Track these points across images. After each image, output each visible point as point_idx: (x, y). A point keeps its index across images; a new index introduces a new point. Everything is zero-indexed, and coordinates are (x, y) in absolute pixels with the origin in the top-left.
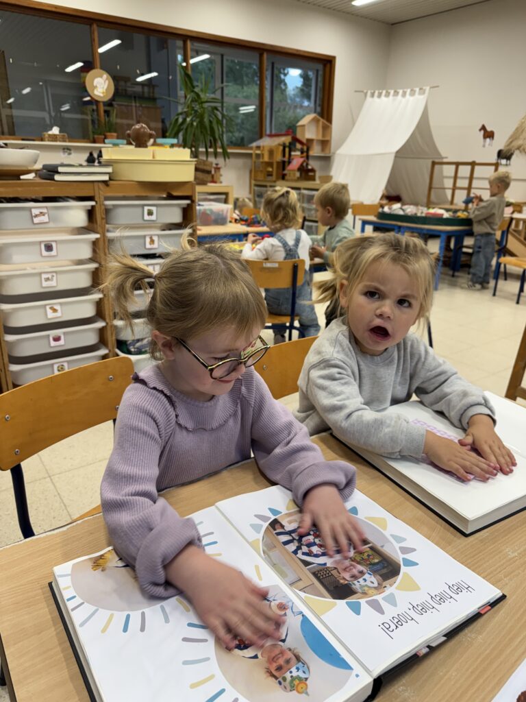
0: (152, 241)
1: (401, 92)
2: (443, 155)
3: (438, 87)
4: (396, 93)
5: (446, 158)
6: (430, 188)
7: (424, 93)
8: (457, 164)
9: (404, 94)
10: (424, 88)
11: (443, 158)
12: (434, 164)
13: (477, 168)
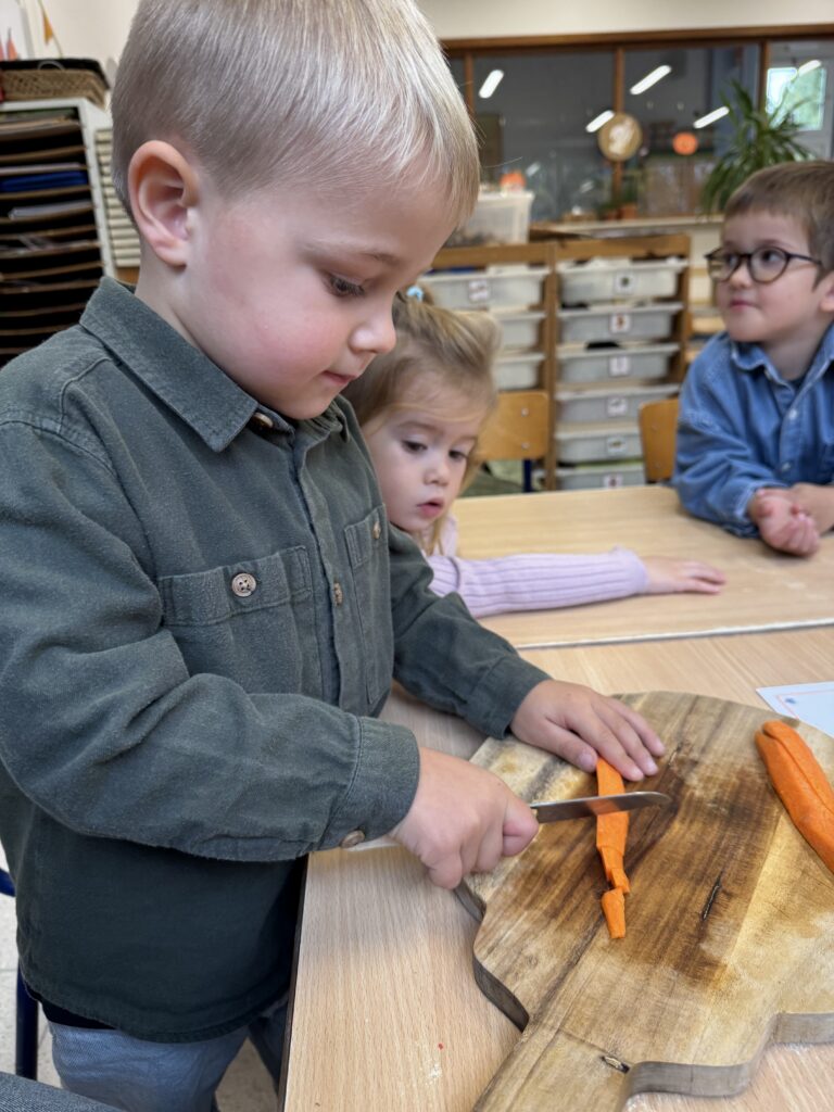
0: (621, 322)
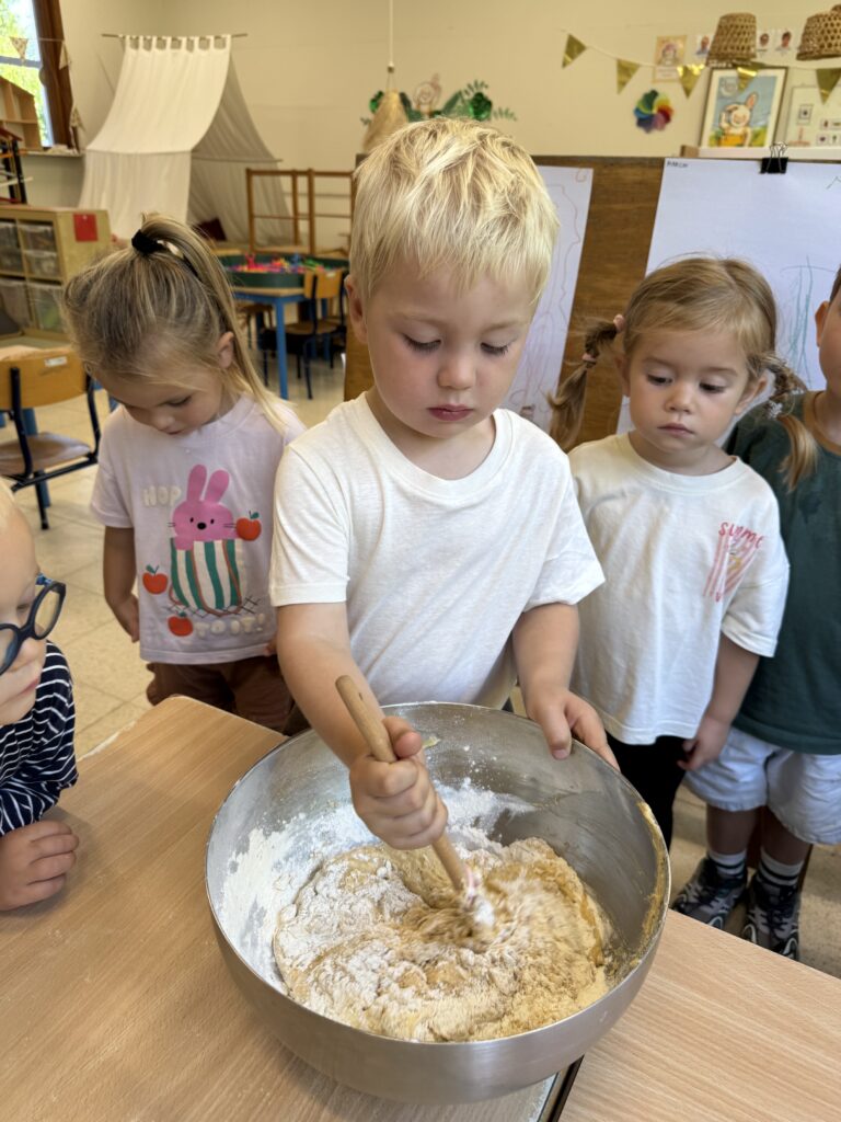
1: (184, 40)
2: (277, 156)
3: (245, 35)
4: (176, 44)
5: (280, 161)
6: (251, 217)
7: (224, 45)
8: (294, 174)
9: (190, 47)
10: (223, 36)
11: (276, 161)
12: (250, 173)
13: (318, 181)
